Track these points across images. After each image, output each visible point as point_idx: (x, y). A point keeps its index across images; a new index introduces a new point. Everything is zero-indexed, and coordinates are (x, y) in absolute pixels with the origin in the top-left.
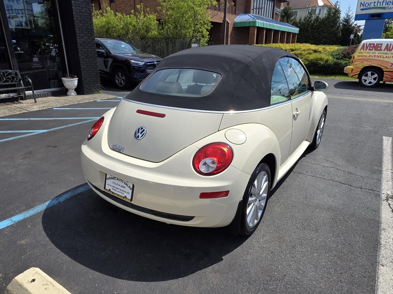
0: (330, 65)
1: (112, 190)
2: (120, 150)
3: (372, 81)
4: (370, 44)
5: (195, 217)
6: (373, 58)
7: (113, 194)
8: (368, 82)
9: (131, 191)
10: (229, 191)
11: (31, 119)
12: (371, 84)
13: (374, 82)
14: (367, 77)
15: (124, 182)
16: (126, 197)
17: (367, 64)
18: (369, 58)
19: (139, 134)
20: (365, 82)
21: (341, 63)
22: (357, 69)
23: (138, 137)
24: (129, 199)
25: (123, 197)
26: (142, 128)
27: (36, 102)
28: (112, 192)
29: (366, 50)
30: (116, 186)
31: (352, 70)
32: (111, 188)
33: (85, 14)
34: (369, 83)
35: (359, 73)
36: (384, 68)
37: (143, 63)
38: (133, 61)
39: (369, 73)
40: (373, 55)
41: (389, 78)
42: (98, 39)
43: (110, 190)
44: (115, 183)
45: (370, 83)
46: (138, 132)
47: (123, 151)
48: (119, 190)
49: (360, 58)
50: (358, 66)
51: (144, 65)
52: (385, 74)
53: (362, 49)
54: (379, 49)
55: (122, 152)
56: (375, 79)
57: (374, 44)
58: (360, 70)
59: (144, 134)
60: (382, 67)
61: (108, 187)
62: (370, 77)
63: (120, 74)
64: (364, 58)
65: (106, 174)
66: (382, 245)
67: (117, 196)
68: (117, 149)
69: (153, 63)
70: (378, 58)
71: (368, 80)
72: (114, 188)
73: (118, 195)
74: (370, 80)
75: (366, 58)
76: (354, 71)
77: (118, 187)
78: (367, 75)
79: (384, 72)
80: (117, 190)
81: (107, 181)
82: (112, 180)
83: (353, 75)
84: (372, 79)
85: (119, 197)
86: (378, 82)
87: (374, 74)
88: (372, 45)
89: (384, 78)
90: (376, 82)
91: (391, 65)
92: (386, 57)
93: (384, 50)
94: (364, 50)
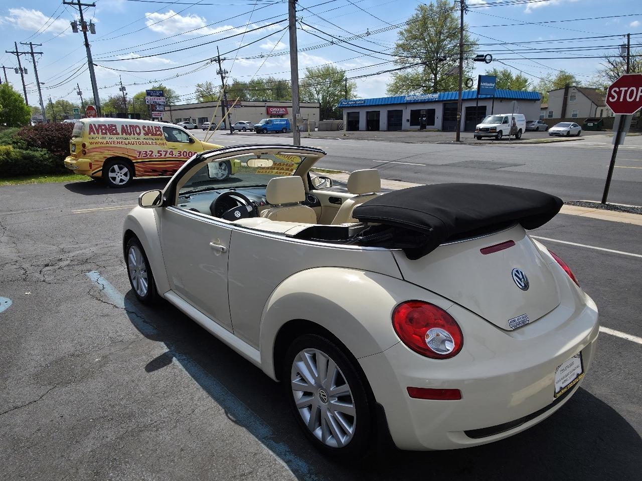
3: (123, 177)
4: (100, 126)
6: (112, 145)
8: (118, 180)
12: (124, 183)
13: (126, 179)
14: (115, 174)
17: (109, 154)
18: (108, 145)
20: (114, 180)
22: (97, 163)
29: (98, 133)
31: (90, 165)
34: (120, 182)
35: (102, 168)
36: (133, 158)
39: (116, 167)
40: (111, 140)
41: (142, 171)
45: (122, 181)
49: (94, 146)
50: (97, 158)
52: (136, 166)
53: (92, 133)
54: (114, 132)
56: (125, 175)
57: (104, 125)
58: (102, 164)
60: (129, 157)
62: (118, 173)
64: (99, 145)
70: (118, 145)
71: (117, 176)
74: (120, 177)
75: (103, 145)
76: (93, 167)
78: (114, 171)
79: (135, 164)
83: (94, 172)
84: (122, 175)
86: (131, 178)
87: (123, 169)
88: (103, 127)
89: (136, 172)
90: (128, 178)
91: (140, 154)
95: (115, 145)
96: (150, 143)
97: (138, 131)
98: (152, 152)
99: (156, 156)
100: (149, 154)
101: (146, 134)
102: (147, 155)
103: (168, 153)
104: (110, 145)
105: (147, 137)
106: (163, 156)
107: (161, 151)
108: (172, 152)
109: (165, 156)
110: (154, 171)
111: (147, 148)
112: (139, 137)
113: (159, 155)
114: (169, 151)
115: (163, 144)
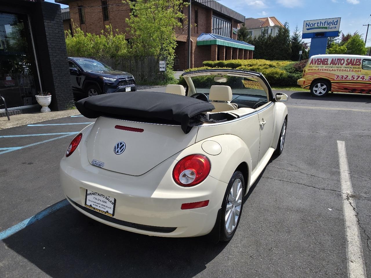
0: (284, 78)
1: (93, 206)
2: (100, 165)
3: (322, 91)
4: (318, 59)
5: (177, 228)
7: (95, 209)
8: (318, 92)
9: (112, 206)
10: (209, 201)
11: (4, 137)
12: (321, 94)
13: (324, 92)
14: (317, 88)
15: (105, 197)
16: (107, 212)
17: (316, 76)
18: (318, 71)
19: (119, 149)
20: (316, 92)
21: (294, 76)
22: (308, 81)
23: (118, 152)
24: (111, 214)
25: (105, 212)
26: (121, 143)
27: (9, 119)
28: (93, 207)
29: (315, 64)
30: (97, 201)
31: (304, 82)
32: (92, 204)
33: (57, 35)
35: (310, 84)
36: (332, 80)
37: (115, 80)
38: (105, 78)
39: (319, 84)
40: (321, 68)
41: (336, 88)
42: (71, 58)
43: (91, 206)
44: (96, 199)
45: (320, 93)
46: (118, 147)
47: (103, 166)
48: (100, 206)
49: (310, 71)
50: (309, 78)
51: (115, 81)
54: (326, 63)
56: (324, 90)
57: (321, 59)
58: (311, 82)
59: (123, 148)
60: (329, 79)
61: (89, 203)
62: (320, 88)
63: (93, 90)
64: (313, 71)
65: (87, 190)
66: (349, 242)
67: (98, 211)
68: (97, 164)
69: (124, 80)
70: (325, 71)
71: (318, 90)
72: (95, 204)
73: (100, 210)
74: (320, 91)
75: (315, 71)
76: (305, 83)
77: (99, 202)
78: (317, 87)
79: (332, 84)
80: (99, 205)
81: (88, 197)
82: (93, 196)
83: (305, 86)
84: (322, 89)
85: (101, 212)
86: (327, 92)
87: (323, 86)
88: (320, 60)
89: (332, 89)
90: (325, 92)
91: (338, 77)
92: (332, 70)
93: (330, 64)
94: (313, 64)
95: (323, 71)
96: (348, 70)
97: (342, 63)
98: (347, 76)
99: (349, 79)
100: (344, 77)
101: (348, 64)
102: (343, 78)
103: (360, 78)
104: (320, 71)
105: (348, 66)
106: (355, 79)
107: (355, 76)
108: (364, 77)
109: (357, 79)
110: (346, 89)
111: (344, 74)
112: (341, 66)
113: (353, 78)
114: (361, 76)
115: (358, 71)
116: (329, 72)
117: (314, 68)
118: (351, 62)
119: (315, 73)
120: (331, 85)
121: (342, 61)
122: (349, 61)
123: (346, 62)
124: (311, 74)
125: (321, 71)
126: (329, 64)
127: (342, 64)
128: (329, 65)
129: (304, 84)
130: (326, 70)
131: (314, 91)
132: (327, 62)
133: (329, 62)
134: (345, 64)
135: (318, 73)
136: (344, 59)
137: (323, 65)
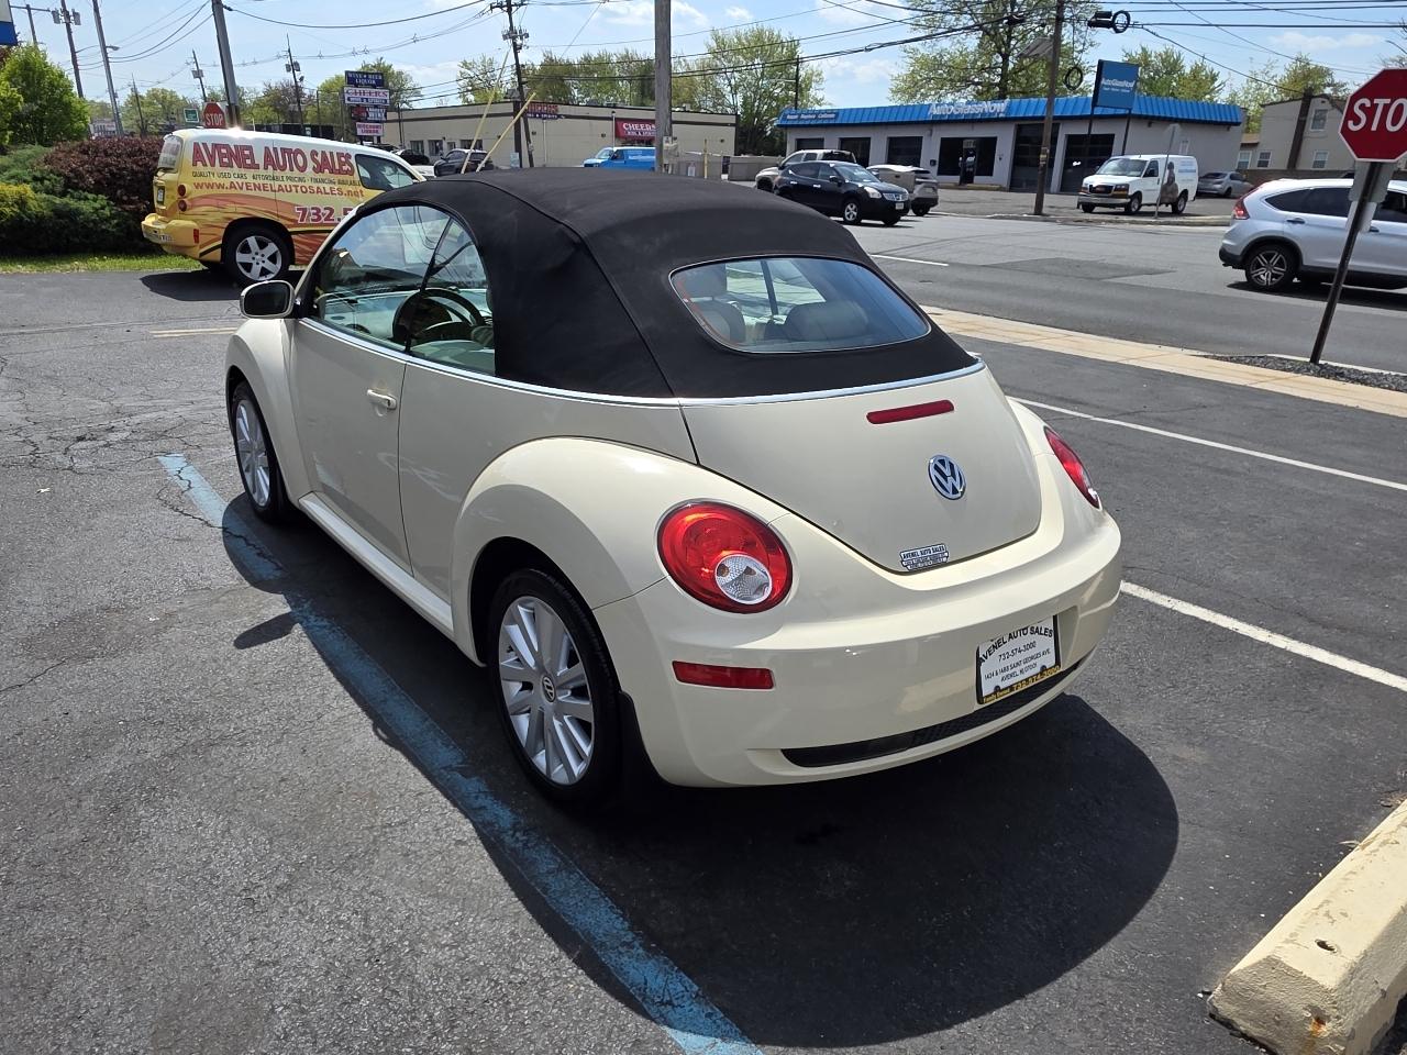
1: (1004, 684)
2: (935, 558)
3: (268, 265)
4: (216, 146)
7: (1012, 689)
9: (1051, 642)
13: (275, 269)
14: (250, 255)
15: (1029, 631)
16: (1044, 668)
24: (1053, 666)
25: (1041, 675)
26: (942, 460)
28: (1006, 689)
29: (212, 164)
30: (1010, 661)
32: (1000, 680)
35: (221, 242)
43: (997, 689)
44: (1006, 656)
47: (946, 554)
48: (1023, 666)
50: (210, 220)
54: (248, 162)
55: (945, 559)
58: (221, 233)
60: (281, 221)
61: (989, 687)
65: (978, 648)
67: (1025, 687)
68: (925, 560)
72: (1005, 674)
73: (1027, 680)
74: (261, 265)
77: (1017, 658)
78: (246, 249)
80: (1017, 670)
82: (997, 652)
83: (204, 250)
84: (265, 259)
85: (1031, 685)
86: (285, 267)
87: (266, 245)
90: (279, 267)
91: (303, 215)
92: (280, 189)
93: (266, 168)
94: (205, 165)
95: (249, 193)
96: (328, 190)
97: (300, 163)
98: (332, 211)
100: (324, 215)
101: (319, 169)
102: (320, 218)
104: (238, 192)
105: (320, 176)
112: (301, 175)
115: (356, 194)
116: (271, 195)
117: (216, 180)
118: (324, 164)
119: (227, 198)
120: (291, 241)
121: (299, 158)
122: (319, 158)
123: (311, 164)
124: (214, 202)
125: (244, 192)
126: (262, 166)
127: (303, 169)
128: (261, 171)
129: (197, 240)
130: (259, 189)
131: (240, 267)
132: (251, 156)
133: (259, 159)
134: (309, 169)
135: (234, 199)
136: (299, 151)
137: (243, 171)
